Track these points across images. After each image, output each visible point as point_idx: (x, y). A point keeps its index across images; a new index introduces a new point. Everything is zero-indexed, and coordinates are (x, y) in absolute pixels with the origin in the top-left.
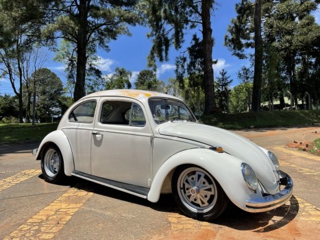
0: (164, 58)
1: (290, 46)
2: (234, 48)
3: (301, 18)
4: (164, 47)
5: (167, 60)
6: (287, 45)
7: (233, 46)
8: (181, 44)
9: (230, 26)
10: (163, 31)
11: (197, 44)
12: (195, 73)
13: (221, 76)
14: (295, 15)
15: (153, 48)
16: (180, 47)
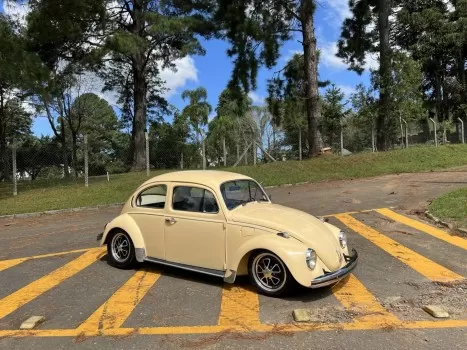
2: (352, 59)
4: (249, 72)
5: (254, 88)
7: (349, 57)
8: (276, 60)
16: (274, 64)
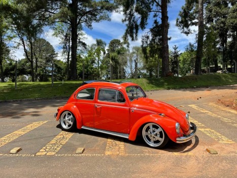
0: (134, 38)
1: (224, 26)
2: (183, 28)
3: (232, 4)
4: (135, 31)
5: (136, 39)
6: (222, 25)
7: (182, 27)
8: (145, 26)
9: (180, 12)
10: (134, 18)
11: (157, 26)
12: (154, 47)
13: (173, 51)
14: (228, 2)
15: (127, 30)
16: (145, 28)
